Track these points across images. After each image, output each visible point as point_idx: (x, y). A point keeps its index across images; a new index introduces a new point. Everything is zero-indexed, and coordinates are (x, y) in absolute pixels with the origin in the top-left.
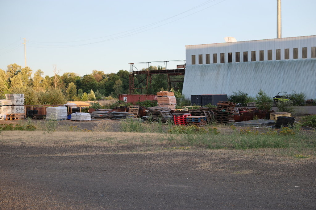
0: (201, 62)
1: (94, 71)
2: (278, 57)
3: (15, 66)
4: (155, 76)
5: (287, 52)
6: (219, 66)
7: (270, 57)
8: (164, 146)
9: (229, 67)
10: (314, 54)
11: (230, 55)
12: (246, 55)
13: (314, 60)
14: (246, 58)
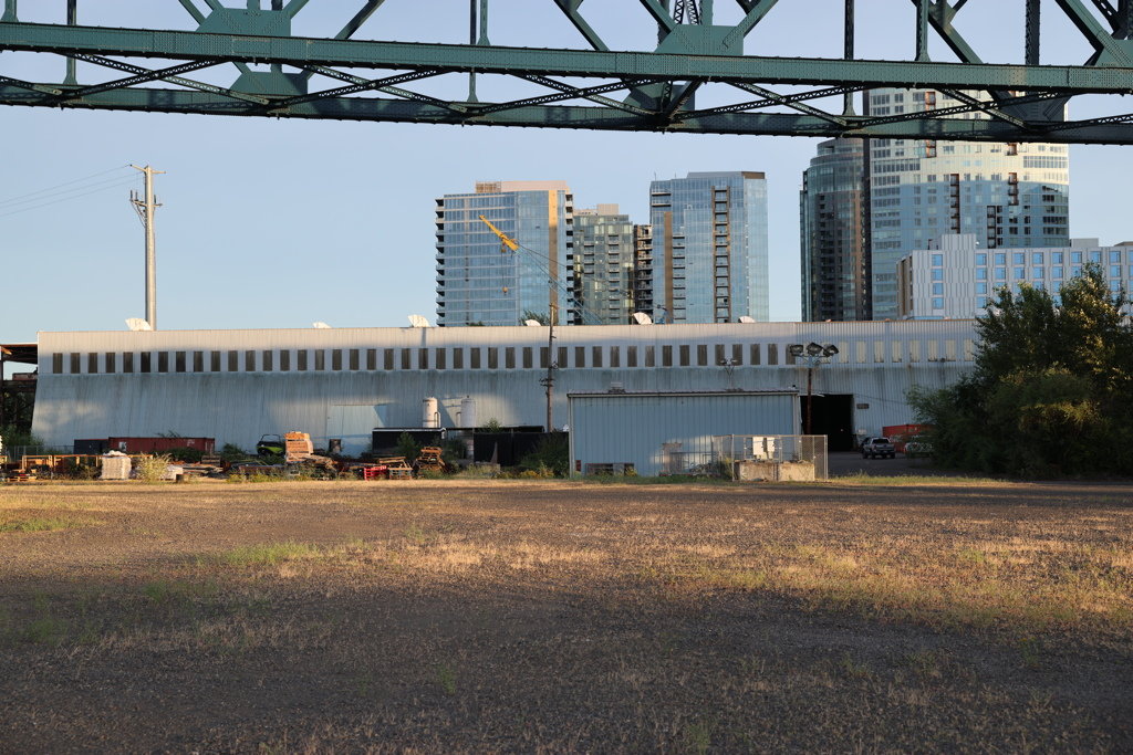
0: (75, 369)
2: (250, 365)
6: (120, 379)
7: (233, 365)
10: (320, 364)
11: (145, 358)
12: (181, 357)
13: (322, 375)
14: (181, 365)
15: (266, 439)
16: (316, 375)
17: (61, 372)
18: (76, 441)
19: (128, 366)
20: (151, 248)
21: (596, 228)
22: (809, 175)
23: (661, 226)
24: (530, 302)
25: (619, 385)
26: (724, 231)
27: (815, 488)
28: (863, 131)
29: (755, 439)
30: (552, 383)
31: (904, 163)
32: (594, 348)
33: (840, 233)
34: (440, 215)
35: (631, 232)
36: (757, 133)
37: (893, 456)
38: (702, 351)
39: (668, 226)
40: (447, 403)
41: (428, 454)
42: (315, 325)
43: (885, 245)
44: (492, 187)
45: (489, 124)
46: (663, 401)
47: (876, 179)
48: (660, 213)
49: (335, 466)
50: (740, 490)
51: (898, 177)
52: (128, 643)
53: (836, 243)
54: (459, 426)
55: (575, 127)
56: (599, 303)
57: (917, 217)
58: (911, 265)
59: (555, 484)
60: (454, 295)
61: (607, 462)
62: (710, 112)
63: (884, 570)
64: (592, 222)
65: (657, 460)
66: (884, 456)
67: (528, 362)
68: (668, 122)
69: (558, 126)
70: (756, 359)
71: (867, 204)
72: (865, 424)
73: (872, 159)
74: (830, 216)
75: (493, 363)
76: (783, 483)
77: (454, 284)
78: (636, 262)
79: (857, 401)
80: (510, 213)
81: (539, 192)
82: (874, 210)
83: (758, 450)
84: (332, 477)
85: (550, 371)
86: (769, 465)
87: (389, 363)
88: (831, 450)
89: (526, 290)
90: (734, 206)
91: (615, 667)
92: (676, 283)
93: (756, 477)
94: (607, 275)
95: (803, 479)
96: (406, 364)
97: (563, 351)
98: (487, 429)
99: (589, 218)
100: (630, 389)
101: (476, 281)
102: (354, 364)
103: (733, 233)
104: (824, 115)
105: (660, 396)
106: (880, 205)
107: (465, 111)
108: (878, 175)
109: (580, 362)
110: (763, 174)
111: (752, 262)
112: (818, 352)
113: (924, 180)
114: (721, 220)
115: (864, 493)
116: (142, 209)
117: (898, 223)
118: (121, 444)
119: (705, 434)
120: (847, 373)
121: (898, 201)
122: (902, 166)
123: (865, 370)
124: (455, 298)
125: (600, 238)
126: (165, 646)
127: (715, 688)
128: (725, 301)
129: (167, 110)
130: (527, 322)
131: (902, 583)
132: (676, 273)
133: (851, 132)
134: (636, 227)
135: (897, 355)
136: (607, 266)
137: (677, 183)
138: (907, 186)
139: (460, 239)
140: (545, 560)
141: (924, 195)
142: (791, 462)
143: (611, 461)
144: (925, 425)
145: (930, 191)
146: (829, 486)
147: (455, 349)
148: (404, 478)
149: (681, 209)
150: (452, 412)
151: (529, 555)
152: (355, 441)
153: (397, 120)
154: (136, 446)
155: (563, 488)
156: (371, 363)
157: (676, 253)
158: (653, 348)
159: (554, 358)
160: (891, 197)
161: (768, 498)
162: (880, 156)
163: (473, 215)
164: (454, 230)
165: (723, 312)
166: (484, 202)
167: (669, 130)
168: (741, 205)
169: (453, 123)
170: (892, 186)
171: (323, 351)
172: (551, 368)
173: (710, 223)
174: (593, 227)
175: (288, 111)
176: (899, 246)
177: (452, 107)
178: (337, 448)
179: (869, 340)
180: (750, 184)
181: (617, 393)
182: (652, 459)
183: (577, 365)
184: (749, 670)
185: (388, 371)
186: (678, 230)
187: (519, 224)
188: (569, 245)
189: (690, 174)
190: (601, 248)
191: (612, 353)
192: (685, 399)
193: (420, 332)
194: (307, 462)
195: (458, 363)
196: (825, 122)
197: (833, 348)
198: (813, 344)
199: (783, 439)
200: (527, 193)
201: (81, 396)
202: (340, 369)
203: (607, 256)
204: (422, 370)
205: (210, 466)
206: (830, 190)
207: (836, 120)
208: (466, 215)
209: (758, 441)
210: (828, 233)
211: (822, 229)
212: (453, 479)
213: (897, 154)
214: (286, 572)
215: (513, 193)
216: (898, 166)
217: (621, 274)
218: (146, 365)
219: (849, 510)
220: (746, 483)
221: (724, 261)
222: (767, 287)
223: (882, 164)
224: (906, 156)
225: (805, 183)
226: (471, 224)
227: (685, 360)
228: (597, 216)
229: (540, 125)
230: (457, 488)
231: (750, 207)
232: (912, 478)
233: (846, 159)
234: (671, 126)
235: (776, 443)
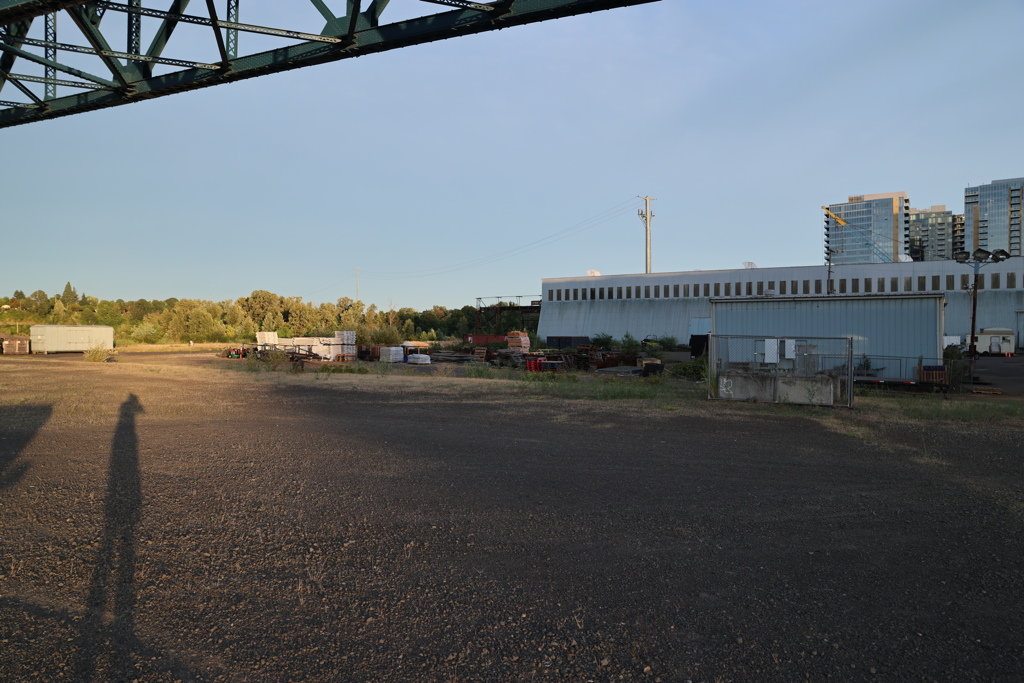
0: (559, 298)
1: (435, 307)
2: (647, 295)
3: (346, 300)
4: (505, 313)
5: (657, 289)
6: (580, 303)
7: (638, 295)
8: (515, 394)
9: (592, 305)
10: (686, 293)
11: (593, 291)
12: (611, 291)
13: (687, 300)
14: (611, 295)
16: (684, 300)
17: (552, 300)
18: (548, 337)
19: (584, 297)
21: (930, 220)
23: (971, 215)
35: (952, 220)
38: (950, 279)
39: (976, 214)
44: (859, 199)
46: (798, 306)
48: (971, 207)
64: (928, 216)
67: (818, 290)
75: (794, 291)
78: (954, 238)
80: (869, 212)
81: (887, 199)
86: (763, 379)
87: (728, 292)
93: (743, 395)
94: (937, 246)
96: (738, 292)
99: (926, 213)
101: (848, 252)
102: (707, 293)
105: (795, 300)
109: (855, 288)
112: (985, 258)
114: (1015, 208)
116: (644, 218)
125: (932, 225)
134: (954, 216)
136: (937, 241)
137: (983, 188)
149: (984, 203)
156: (717, 292)
157: (981, 231)
158: (910, 279)
163: (847, 215)
166: (854, 207)
173: (1007, 209)
174: (928, 219)
183: (853, 291)
186: (984, 216)
187: (874, 218)
188: (906, 229)
189: (993, 181)
191: (879, 282)
192: (820, 303)
200: (879, 200)
201: (561, 313)
202: (698, 296)
203: (937, 235)
204: (749, 296)
215: (871, 201)
217: (946, 246)
218: (593, 295)
227: (936, 286)
228: (931, 213)
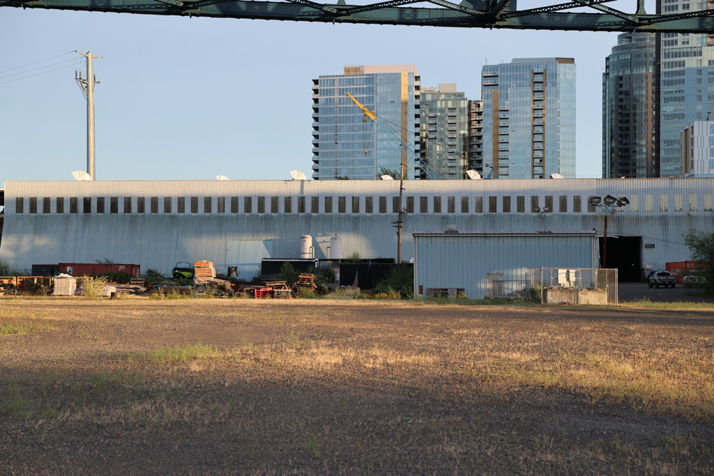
0: (33, 210)
6: (68, 218)
7: (155, 208)
9: (86, 221)
10: (221, 208)
11: (87, 202)
12: (114, 202)
13: (223, 217)
14: (114, 207)
15: (180, 266)
16: (218, 217)
17: (22, 212)
18: (33, 266)
19: (74, 208)
20: (91, 116)
21: (439, 103)
22: (611, 60)
23: (490, 101)
24: (386, 160)
25: (453, 227)
26: (540, 105)
27: (608, 310)
28: (652, 27)
29: (560, 271)
30: (402, 225)
31: (689, 50)
32: (435, 198)
33: (635, 107)
34: (316, 91)
35: (466, 106)
36: (567, 28)
37: (673, 286)
38: (521, 200)
39: (496, 101)
40: (319, 239)
41: (304, 279)
42: (218, 178)
43: (671, 117)
44: (357, 70)
45: (354, 22)
46: (488, 241)
47: (665, 63)
48: (489, 91)
49: (232, 287)
50: (547, 311)
51: (684, 62)
52: (78, 416)
53: (631, 115)
54: (329, 258)
55: (422, 24)
56: (440, 162)
57: (698, 94)
58: (693, 133)
59: (402, 304)
60: (326, 155)
61: (443, 287)
62: (528, 12)
63: (654, 375)
64: (435, 98)
65: (483, 286)
66: (666, 286)
67: (383, 208)
68: (495, 20)
69: (408, 23)
70: (563, 207)
71: (657, 84)
72: (652, 260)
73: (663, 47)
74: (627, 93)
75: (356, 209)
76: (582, 306)
77: (326, 146)
78: (469, 130)
79: (645, 242)
80: (371, 90)
81: (394, 74)
82: (663, 89)
83: (562, 279)
84: (231, 296)
85: (400, 216)
86: (571, 291)
87: (275, 208)
88: (620, 281)
89: (382, 152)
90: (549, 85)
91: (440, 441)
92: (501, 147)
93: (560, 301)
94: (447, 140)
95: (598, 303)
96: (288, 209)
97: (410, 200)
98: (350, 260)
99: (432, 94)
100: (463, 231)
101: (343, 144)
102: (248, 208)
103: (547, 107)
104: (620, 14)
105: (485, 236)
106: (668, 84)
107: (335, 11)
108: (668, 60)
109: (424, 208)
110: (573, 59)
111: (563, 130)
112: (613, 203)
113: (705, 64)
114: (538, 96)
115: (646, 315)
116: (85, 85)
117: (683, 99)
118: (68, 268)
119: (521, 267)
120: (637, 219)
121: (683, 81)
122: (687, 53)
123: (652, 217)
124: (327, 157)
125: (442, 110)
126: (106, 420)
127: (514, 458)
128: (541, 161)
129: (105, 10)
130: (383, 177)
131: (667, 385)
132: (501, 139)
133: (643, 28)
134: (470, 101)
135: (678, 205)
136: (447, 133)
137: (503, 67)
138: (691, 69)
139: (331, 110)
140: (391, 361)
141: (705, 77)
142: (589, 289)
143: (446, 287)
144: (700, 262)
145: (710, 73)
146: (618, 309)
147: (326, 198)
148: (285, 297)
149: (506, 87)
150: (323, 247)
151: (379, 358)
152: (247, 268)
153: (282, 19)
154: (79, 270)
155: (408, 307)
156: (261, 208)
157: (501, 123)
158: (481, 198)
159: (404, 205)
160: (677, 78)
161: (568, 317)
162: (669, 45)
163: (341, 92)
164: (327, 104)
165: (538, 170)
166: (351, 82)
167: (495, 27)
168: (554, 84)
169: (326, 21)
170: (678, 69)
171: (224, 198)
172: (401, 213)
173: (529, 99)
174: (436, 101)
175: (198, 11)
176: (683, 117)
177: (325, 9)
178: (234, 273)
179: (656, 192)
180: (562, 68)
181: (452, 234)
182: (479, 285)
183: (422, 211)
184: (541, 445)
185: (274, 214)
186: (504, 104)
187: (377, 99)
188: (417, 116)
189: (514, 60)
190: (442, 118)
191: (449, 201)
192: (505, 238)
193: (299, 184)
194: (211, 284)
195: (328, 208)
196: (621, 19)
197: (625, 199)
198: (609, 197)
199: (582, 270)
200: (384, 74)
201: (38, 230)
202: (237, 212)
203: (447, 125)
204: (301, 214)
205: (137, 286)
206: (628, 72)
207: (630, 18)
208: (336, 92)
209: (562, 273)
210: (625, 106)
211: (620, 104)
212: (323, 298)
213: (683, 43)
214: (195, 367)
215: (373, 75)
216: (684, 53)
217: (457, 139)
218: (88, 207)
219: (632, 328)
220: (552, 306)
221: (540, 129)
222: (574, 150)
223: (671, 51)
224: (690, 45)
225: (607, 67)
226: (340, 99)
227: (507, 208)
228: (440, 93)
229: (394, 23)
230: (326, 306)
231: (562, 86)
232: (686, 304)
233: (641, 47)
234: (497, 23)
235: (576, 274)
